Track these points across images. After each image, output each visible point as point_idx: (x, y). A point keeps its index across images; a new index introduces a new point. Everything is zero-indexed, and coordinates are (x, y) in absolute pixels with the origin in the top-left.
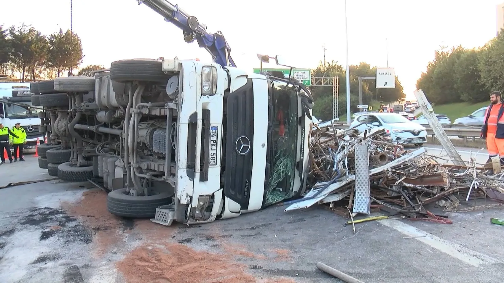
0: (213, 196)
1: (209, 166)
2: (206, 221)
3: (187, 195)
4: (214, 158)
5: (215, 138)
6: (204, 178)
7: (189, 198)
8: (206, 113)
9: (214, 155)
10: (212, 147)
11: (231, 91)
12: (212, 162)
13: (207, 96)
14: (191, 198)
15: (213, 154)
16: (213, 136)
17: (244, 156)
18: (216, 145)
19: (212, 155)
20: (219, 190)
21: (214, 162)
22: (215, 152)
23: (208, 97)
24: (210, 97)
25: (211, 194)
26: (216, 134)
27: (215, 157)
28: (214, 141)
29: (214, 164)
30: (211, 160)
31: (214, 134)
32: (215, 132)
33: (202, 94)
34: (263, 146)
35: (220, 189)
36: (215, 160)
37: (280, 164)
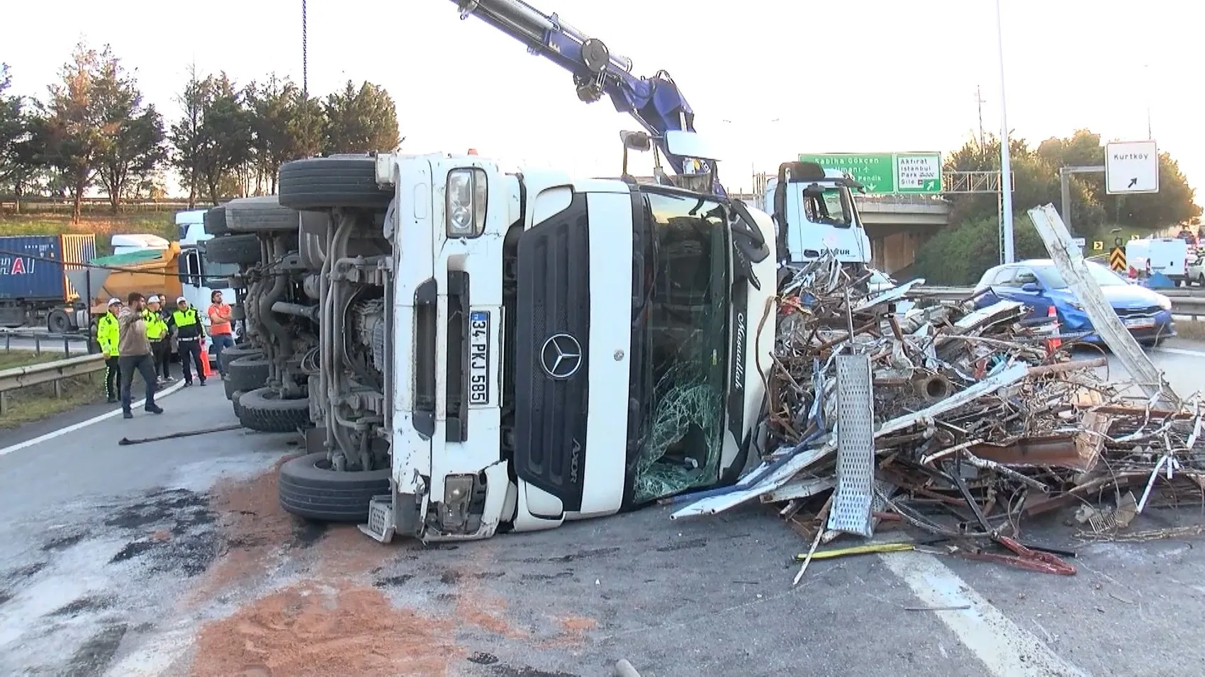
0: (483, 477)
1: (470, 406)
2: (470, 536)
3: (417, 473)
4: (481, 388)
5: (482, 340)
6: (457, 433)
7: (420, 481)
8: (459, 281)
9: (481, 379)
10: (474, 361)
11: (527, 227)
12: (476, 396)
13: (462, 238)
14: (427, 480)
15: (479, 377)
16: (476, 335)
17: (565, 380)
18: (485, 356)
19: (476, 379)
20: (497, 463)
21: (481, 396)
22: (483, 372)
23: (464, 243)
24: (468, 241)
25: (476, 470)
26: (485, 330)
27: (485, 383)
28: (478, 346)
29: (481, 400)
30: (472, 392)
31: (479, 329)
32: (482, 325)
33: (450, 236)
34: (618, 357)
35: (502, 459)
36: (485, 392)
37: (673, 401)
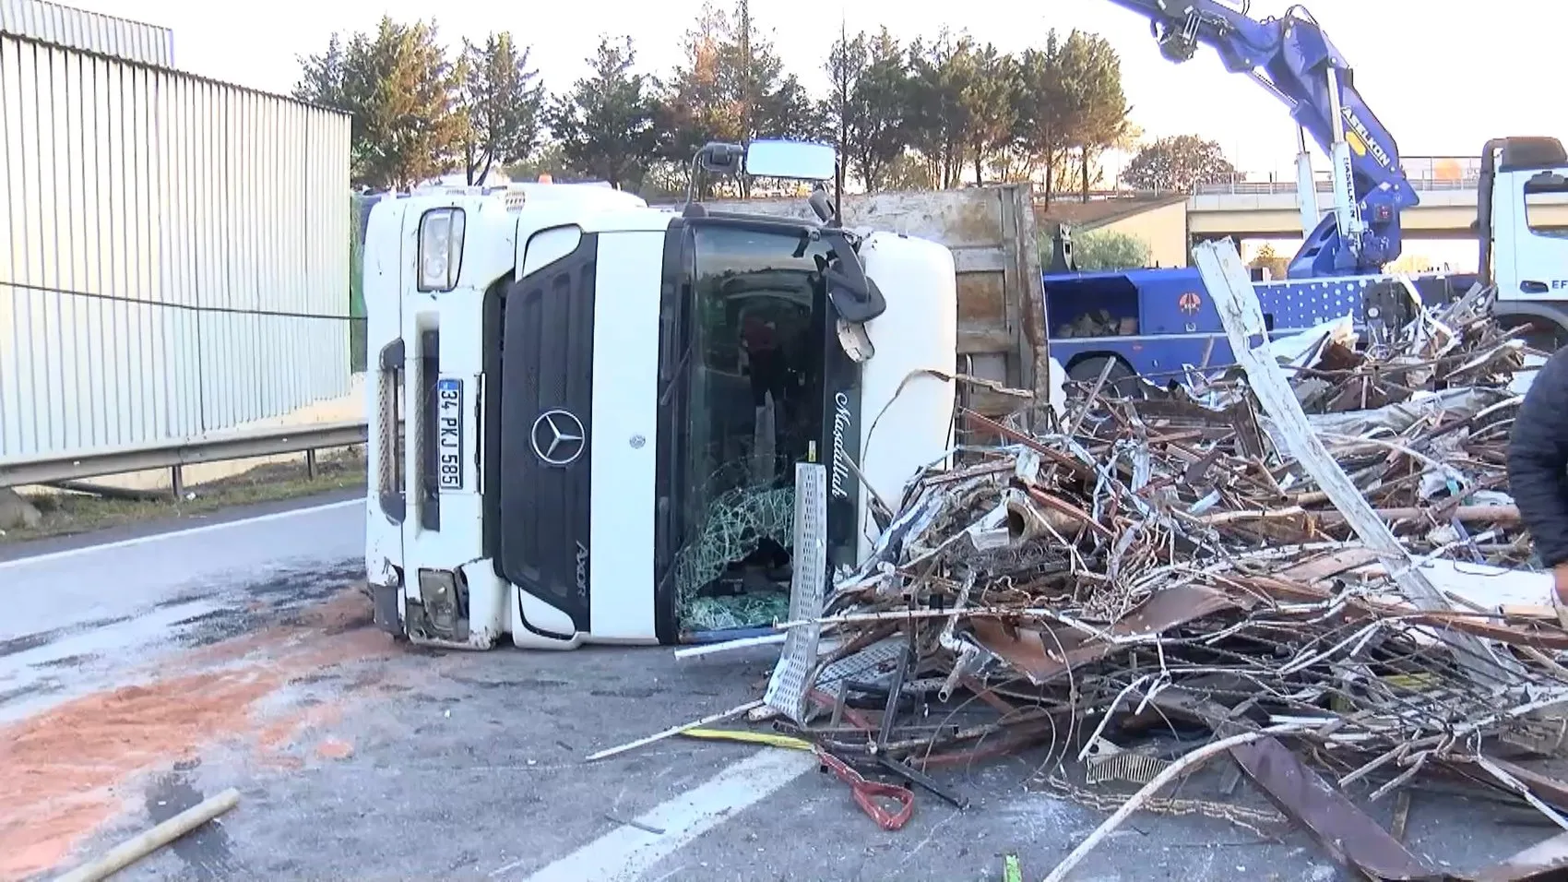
0: (459, 577)
1: (440, 490)
2: (460, 645)
3: (387, 562)
4: (453, 470)
5: (453, 412)
6: (430, 519)
7: (393, 572)
8: (430, 340)
9: (453, 459)
10: (444, 437)
11: (518, 277)
12: (447, 479)
13: (434, 293)
14: (400, 572)
15: (450, 457)
16: (446, 407)
17: (563, 468)
18: (457, 432)
19: (447, 458)
20: (476, 561)
21: (454, 480)
22: (455, 451)
23: (434, 298)
24: (439, 295)
25: (452, 567)
26: (457, 401)
27: (457, 465)
28: (448, 420)
29: (453, 483)
30: (442, 474)
31: (449, 400)
32: (453, 395)
33: (421, 289)
34: (637, 442)
35: (485, 556)
36: (458, 474)
37: (733, 506)
